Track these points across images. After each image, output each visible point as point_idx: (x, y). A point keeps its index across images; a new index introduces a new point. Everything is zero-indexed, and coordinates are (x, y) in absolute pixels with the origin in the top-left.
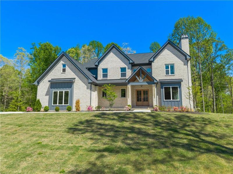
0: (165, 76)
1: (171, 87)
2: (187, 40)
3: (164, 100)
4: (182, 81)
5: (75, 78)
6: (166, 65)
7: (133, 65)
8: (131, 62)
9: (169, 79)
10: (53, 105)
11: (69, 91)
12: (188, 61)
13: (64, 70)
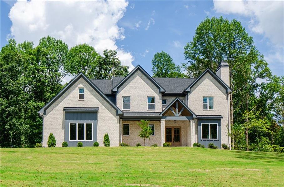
0: (203, 111)
1: (209, 124)
2: (228, 69)
3: (202, 139)
4: (222, 117)
5: (98, 108)
6: (204, 97)
7: (164, 95)
8: (162, 90)
9: (207, 115)
10: (70, 140)
11: (92, 123)
12: (228, 95)
13: (81, 97)
